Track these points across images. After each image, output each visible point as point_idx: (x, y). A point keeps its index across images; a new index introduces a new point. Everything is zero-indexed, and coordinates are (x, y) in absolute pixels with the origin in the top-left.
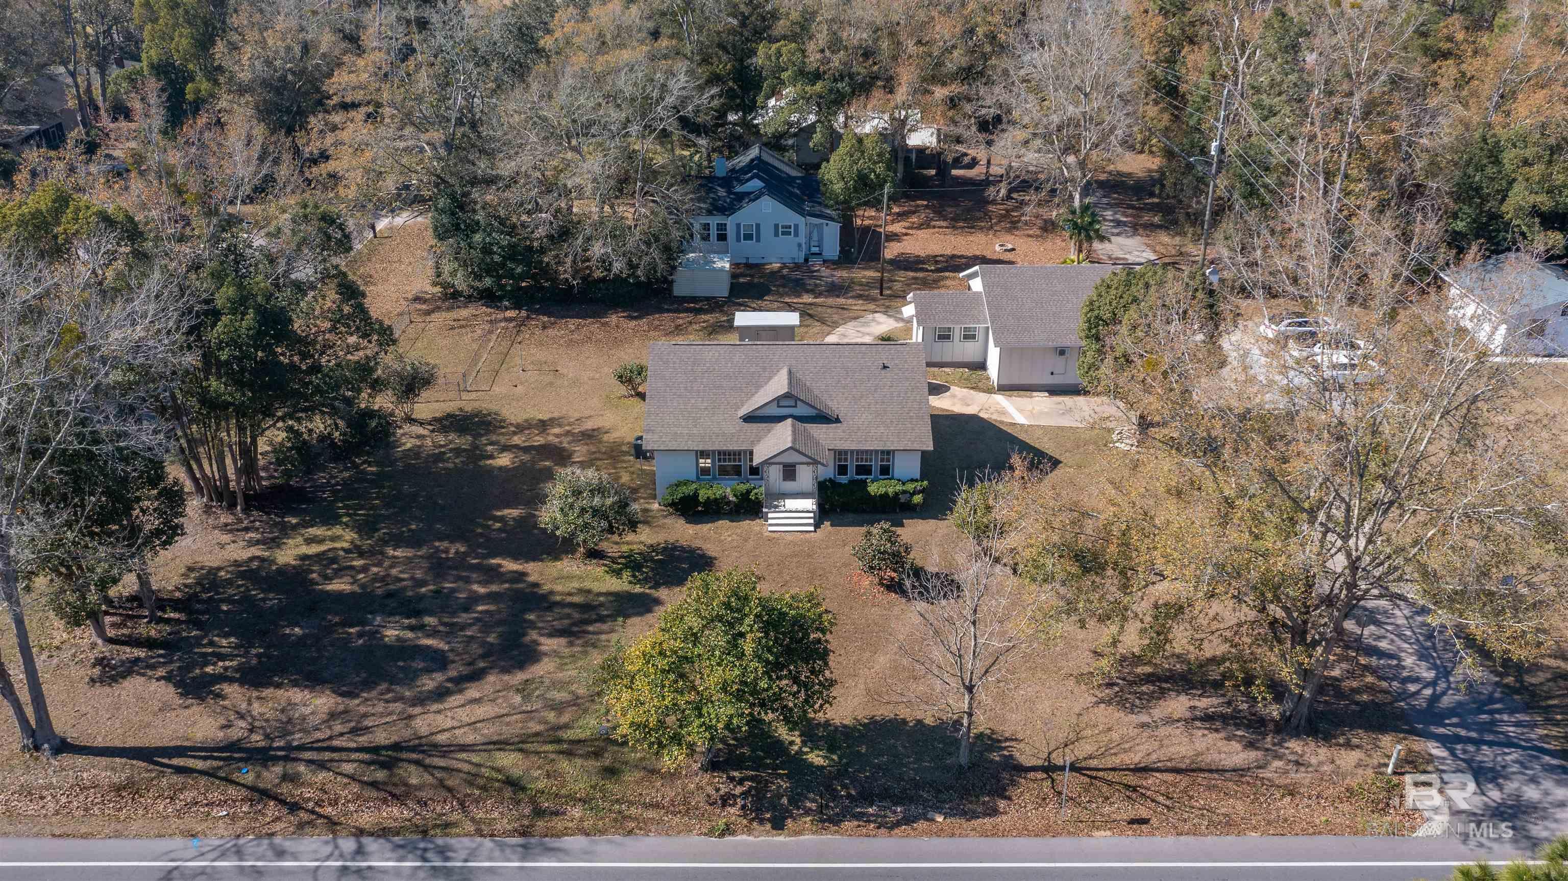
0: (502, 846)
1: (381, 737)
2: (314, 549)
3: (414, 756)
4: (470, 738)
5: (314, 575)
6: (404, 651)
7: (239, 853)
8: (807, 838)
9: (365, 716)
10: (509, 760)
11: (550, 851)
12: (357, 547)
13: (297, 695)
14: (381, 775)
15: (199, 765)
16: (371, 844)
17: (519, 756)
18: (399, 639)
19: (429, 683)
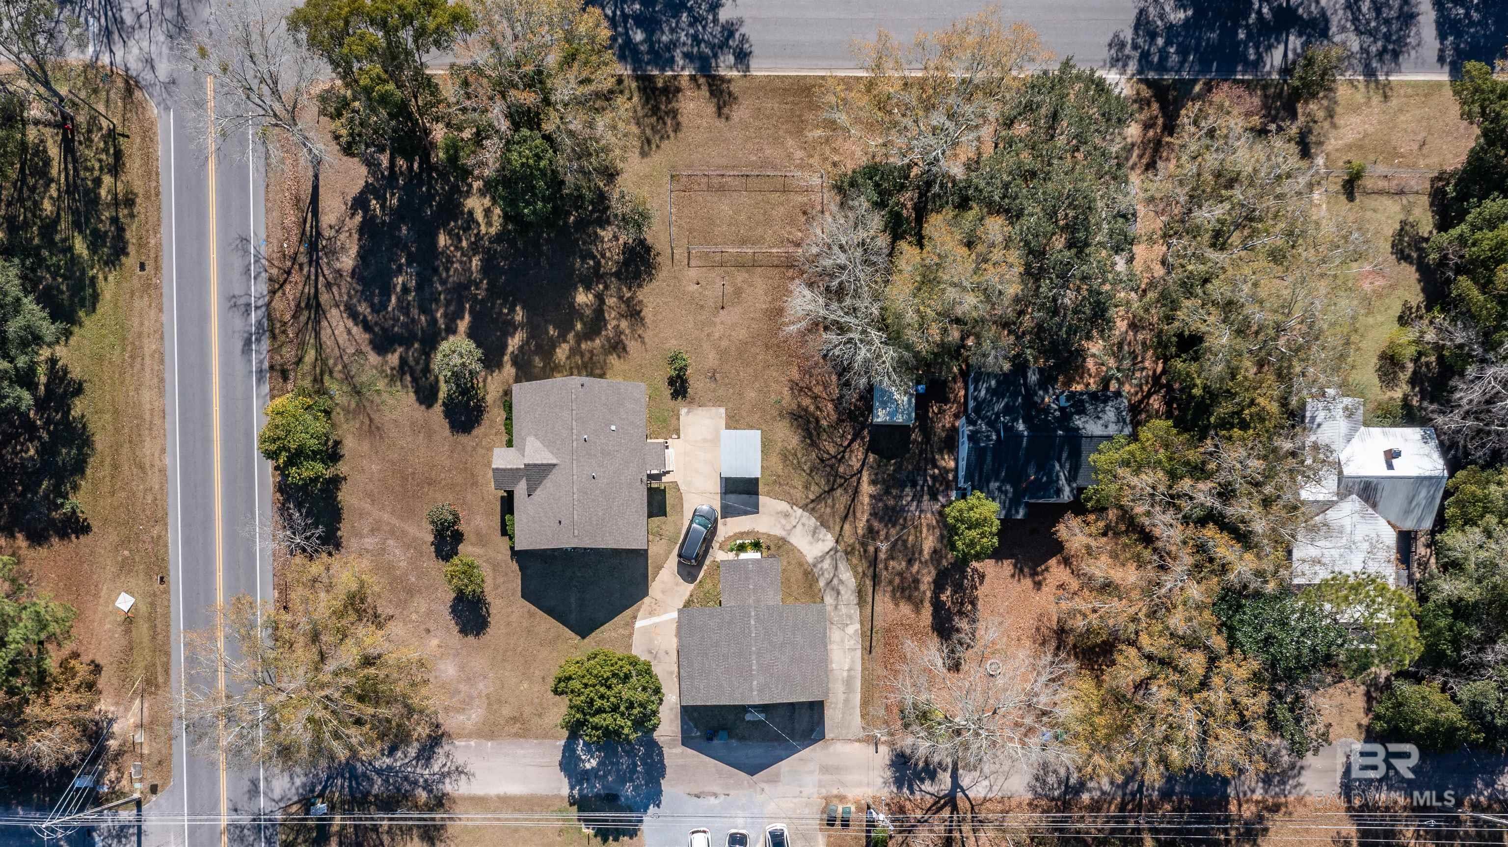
0: (261, 362)
1: (324, 298)
2: (479, 216)
3: (313, 316)
4: (325, 334)
5: (452, 224)
6: (387, 291)
7: (256, 262)
8: (271, 479)
9: (339, 286)
10: (310, 355)
11: (259, 380)
12: (482, 239)
13: (354, 251)
14: (303, 305)
15: (308, 225)
16: (260, 313)
17: (313, 358)
18: (395, 286)
19: (363, 308)
